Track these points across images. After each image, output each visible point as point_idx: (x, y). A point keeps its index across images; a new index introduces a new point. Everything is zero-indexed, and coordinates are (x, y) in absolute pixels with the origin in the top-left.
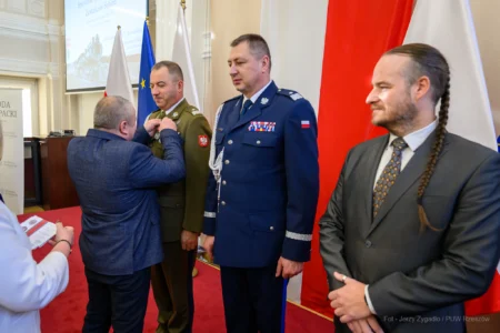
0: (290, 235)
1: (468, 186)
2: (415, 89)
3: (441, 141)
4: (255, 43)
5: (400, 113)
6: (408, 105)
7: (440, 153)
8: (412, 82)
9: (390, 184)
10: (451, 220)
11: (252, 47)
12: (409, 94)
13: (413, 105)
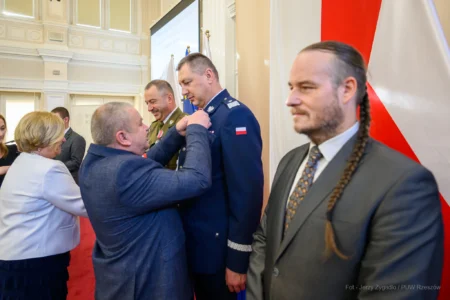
0: (232, 245)
1: (379, 211)
2: (341, 90)
3: (364, 145)
4: (195, 62)
5: (327, 118)
6: (335, 110)
7: (361, 158)
8: (339, 83)
9: (299, 201)
10: (363, 255)
11: (192, 66)
12: (336, 96)
13: (340, 109)
